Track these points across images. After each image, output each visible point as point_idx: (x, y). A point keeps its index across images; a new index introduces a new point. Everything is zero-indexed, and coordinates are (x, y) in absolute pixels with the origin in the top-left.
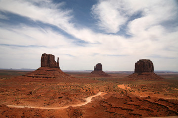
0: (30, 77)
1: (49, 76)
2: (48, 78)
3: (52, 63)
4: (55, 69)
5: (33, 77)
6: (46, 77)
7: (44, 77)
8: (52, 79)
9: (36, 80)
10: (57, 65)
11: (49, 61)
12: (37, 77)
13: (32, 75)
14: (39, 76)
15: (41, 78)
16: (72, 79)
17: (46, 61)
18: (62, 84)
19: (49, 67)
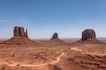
0: (6, 44)
1: (20, 43)
2: (19, 44)
3: (22, 33)
4: (25, 38)
5: (8, 44)
6: (18, 44)
7: (16, 44)
8: (23, 45)
9: (10, 46)
10: (26, 35)
11: (20, 32)
12: (12, 44)
13: (7, 43)
14: (13, 43)
15: (15, 45)
16: (37, 44)
17: (18, 32)
18: (31, 48)
19: (20, 36)
